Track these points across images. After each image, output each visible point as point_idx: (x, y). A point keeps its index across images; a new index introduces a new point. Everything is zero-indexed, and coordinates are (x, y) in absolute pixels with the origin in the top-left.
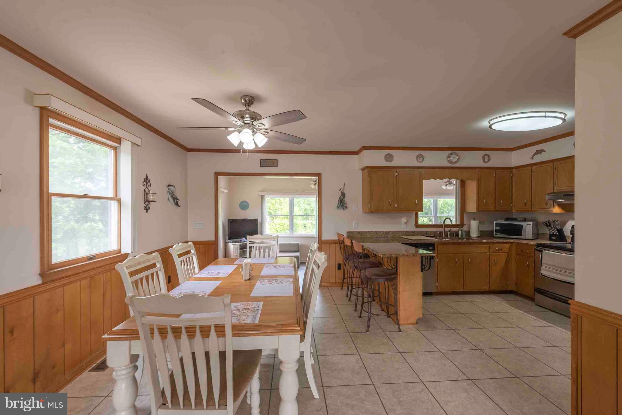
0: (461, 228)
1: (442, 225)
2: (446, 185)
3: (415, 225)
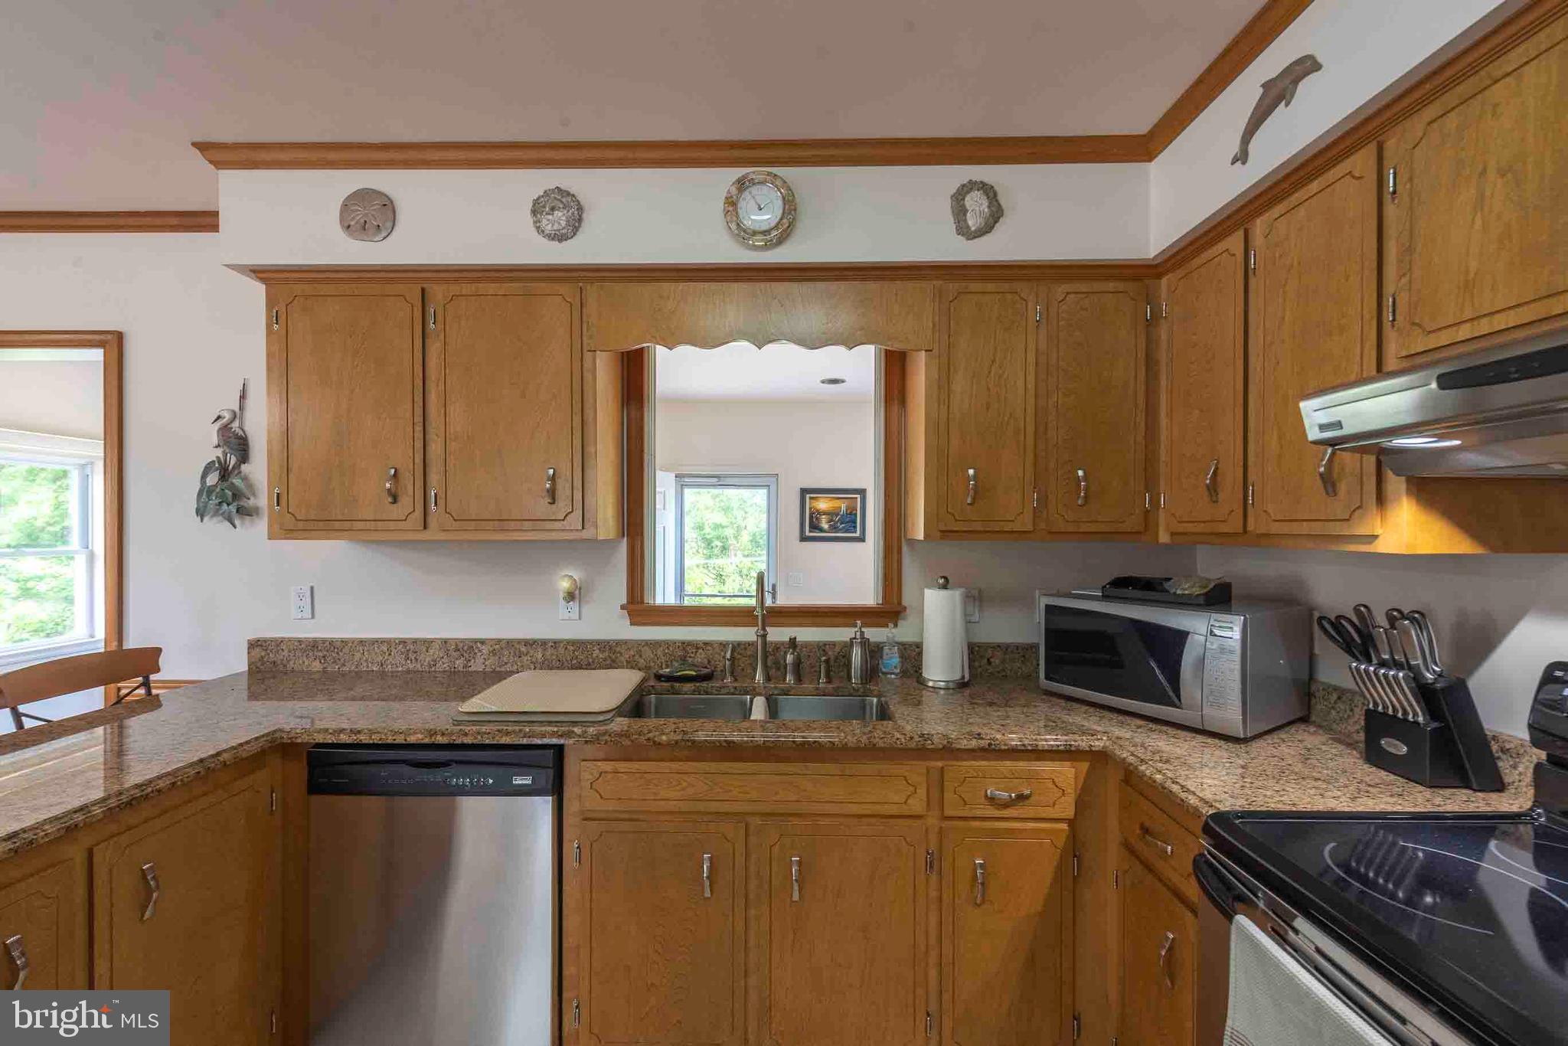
1: (750, 611)
3: (623, 607)
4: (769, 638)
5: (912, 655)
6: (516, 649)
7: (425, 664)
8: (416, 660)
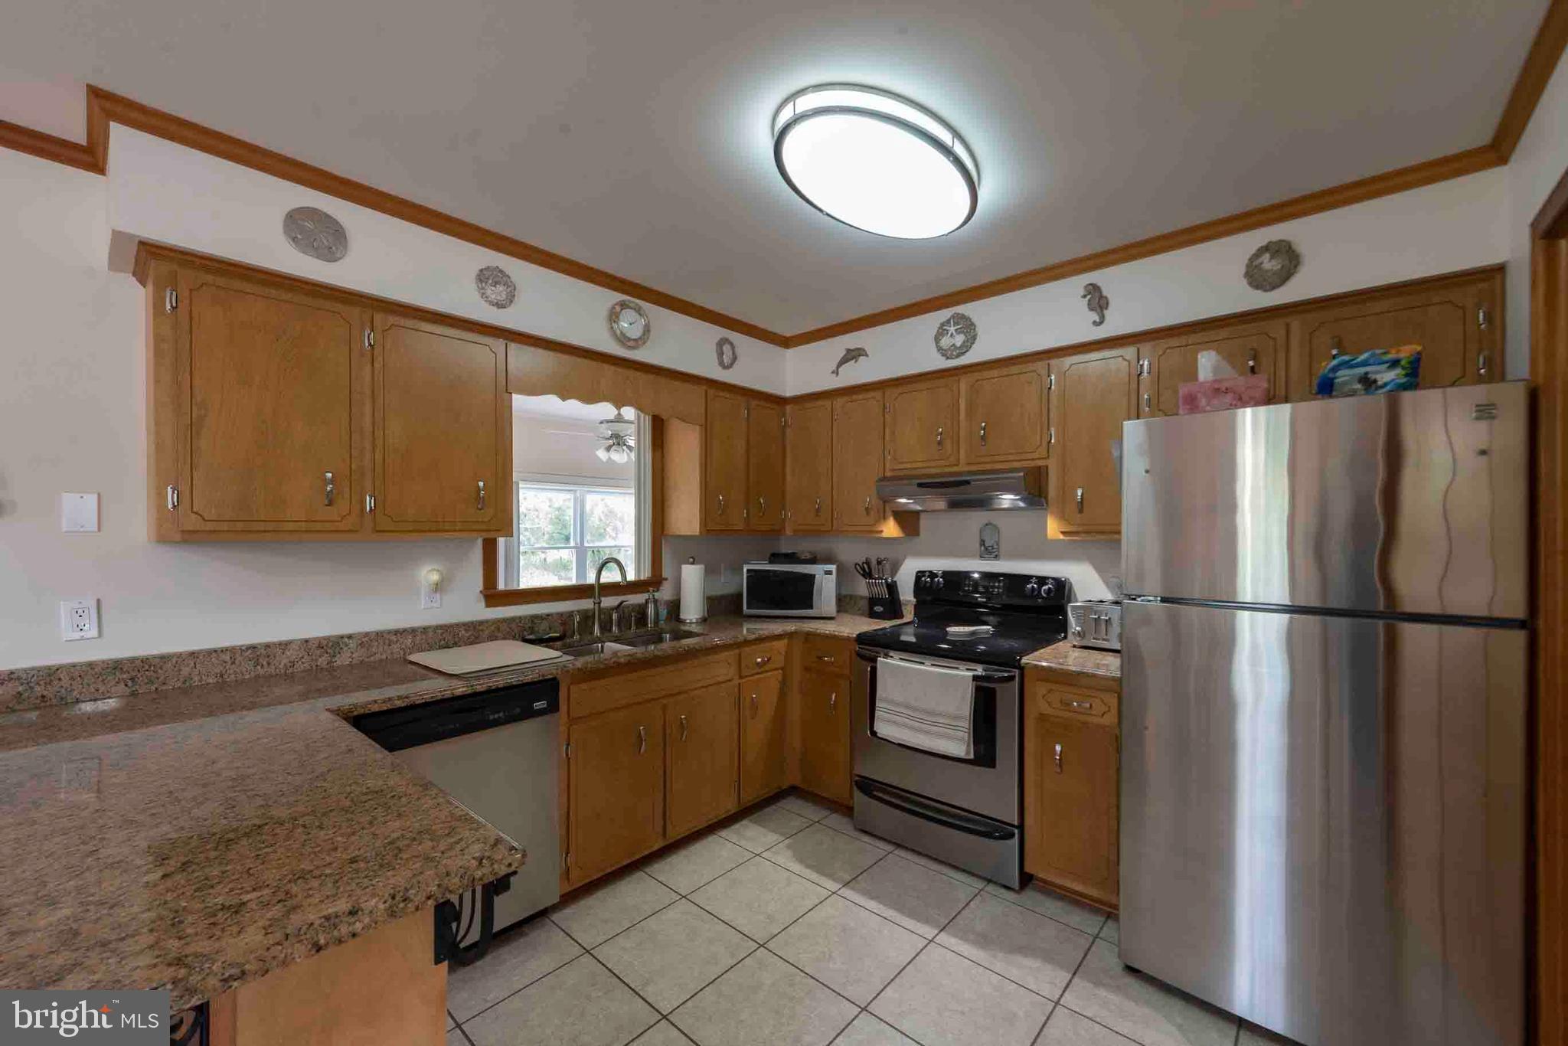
0: (654, 591)
1: (591, 587)
2: (608, 449)
3: (481, 592)
4: (602, 605)
5: (675, 607)
6: (385, 639)
7: (280, 666)
8: (269, 664)
